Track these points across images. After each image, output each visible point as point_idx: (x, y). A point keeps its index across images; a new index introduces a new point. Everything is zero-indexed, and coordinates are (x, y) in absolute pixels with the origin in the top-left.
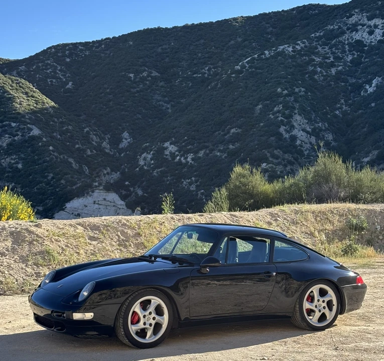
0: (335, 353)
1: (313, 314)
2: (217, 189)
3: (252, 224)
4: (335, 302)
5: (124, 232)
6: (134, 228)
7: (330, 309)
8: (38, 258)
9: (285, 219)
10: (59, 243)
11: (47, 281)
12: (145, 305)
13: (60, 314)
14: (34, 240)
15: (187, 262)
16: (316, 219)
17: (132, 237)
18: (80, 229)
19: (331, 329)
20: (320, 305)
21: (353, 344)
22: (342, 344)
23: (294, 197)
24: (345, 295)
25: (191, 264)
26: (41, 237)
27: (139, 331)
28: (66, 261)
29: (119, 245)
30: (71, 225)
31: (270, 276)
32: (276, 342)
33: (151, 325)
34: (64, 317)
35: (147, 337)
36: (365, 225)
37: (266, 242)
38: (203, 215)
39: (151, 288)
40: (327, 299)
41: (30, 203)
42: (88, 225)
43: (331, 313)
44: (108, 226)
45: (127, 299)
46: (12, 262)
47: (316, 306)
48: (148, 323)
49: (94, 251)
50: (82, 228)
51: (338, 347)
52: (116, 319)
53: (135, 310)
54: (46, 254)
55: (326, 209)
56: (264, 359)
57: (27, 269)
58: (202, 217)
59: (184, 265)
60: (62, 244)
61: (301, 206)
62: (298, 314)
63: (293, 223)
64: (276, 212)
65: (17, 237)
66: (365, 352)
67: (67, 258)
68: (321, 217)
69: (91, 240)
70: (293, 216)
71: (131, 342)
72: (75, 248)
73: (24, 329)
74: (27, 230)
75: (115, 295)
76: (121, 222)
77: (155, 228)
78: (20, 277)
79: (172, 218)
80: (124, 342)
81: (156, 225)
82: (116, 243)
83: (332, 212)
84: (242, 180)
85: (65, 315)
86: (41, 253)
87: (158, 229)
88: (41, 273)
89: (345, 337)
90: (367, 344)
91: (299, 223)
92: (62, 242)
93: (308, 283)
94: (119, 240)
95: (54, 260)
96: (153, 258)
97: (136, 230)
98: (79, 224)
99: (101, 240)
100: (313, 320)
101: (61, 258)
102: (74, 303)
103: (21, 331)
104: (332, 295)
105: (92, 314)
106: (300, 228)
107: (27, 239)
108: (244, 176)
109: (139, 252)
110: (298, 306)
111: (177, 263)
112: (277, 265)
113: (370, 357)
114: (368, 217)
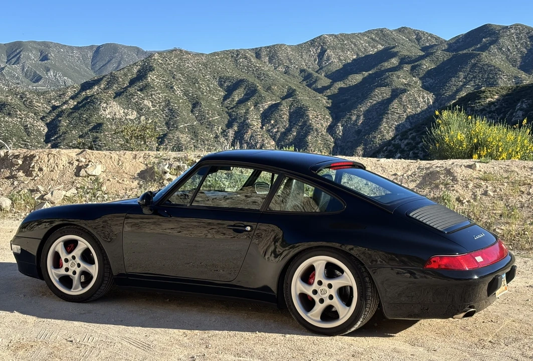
20: (324, 292)
47: (315, 292)
53: (56, 250)
105: (20, 247)
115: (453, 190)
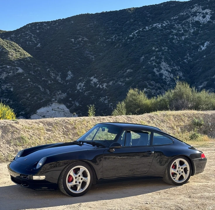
0: (189, 200)
1: (175, 175)
2: (119, 102)
3: (139, 122)
4: (188, 169)
5: (66, 126)
6: (72, 125)
7: (186, 173)
8: (16, 141)
9: (158, 119)
10: (29, 133)
11: (19, 156)
12: (76, 171)
13: (25, 176)
14: (14, 131)
15: (102, 146)
16: (175, 120)
17: (71, 129)
18: (41, 125)
19: (186, 184)
20: (180, 171)
21: (200, 194)
22: (193, 194)
23: (163, 107)
24: (195, 164)
25: (104, 147)
26: (18, 129)
27: (73, 186)
28: (33, 143)
29: (64, 134)
30: (36, 122)
31: (150, 154)
32: (154, 192)
33: (80, 183)
34: (27, 178)
35: (78, 190)
36: (202, 123)
37: (148, 133)
38: (111, 117)
39: (80, 161)
40: (184, 167)
41: (13, 110)
42: (46, 123)
43: (186, 175)
44: (57, 123)
45: (66, 167)
46: (2, 143)
47: (177, 171)
48: (78, 181)
49: (49, 138)
50: (42, 124)
51: (191, 196)
52: (59, 179)
53: (70, 174)
54: (21, 139)
55: (181, 114)
56: (147, 203)
57: (10, 148)
58: (111, 118)
59: (100, 147)
60: (31, 133)
61: (166, 112)
62: (167, 176)
63: (162, 121)
64: (152, 115)
65: (5, 129)
66: (207, 199)
67: (33, 141)
68: (178, 118)
69: (47, 131)
70: (162, 118)
71: (68, 193)
72: (38, 135)
73: (5, 184)
74: (10, 125)
75: (59, 165)
76: (65, 121)
77: (84, 124)
78: (6, 152)
79: (94, 119)
80: (64, 193)
81: (85, 123)
82: (62, 133)
83: (184, 115)
84: (133, 97)
85: (28, 177)
86: (18, 138)
87: (86, 125)
88: (18, 150)
89: (195, 189)
90: (208, 194)
91: (165, 122)
92: (31, 132)
93: (173, 158)
94: (63, 131)
95: (26, 143)
96: (81, 143)
97: (73, 125)
98: (41, 122)
99: (53, 131)
100: (176, 179)
101: (30, 141)
102: (33, 170)
103: (4, 185)
104: (187, 165)
105: (44, 176)
106: (166, 125)
107: (10, 130)
108: (134, 95)
109: (75, 138)
110: (167, 171)
111: (96, 146)
112: (155, 147)
113: (210, 202)
114: (204, 118)
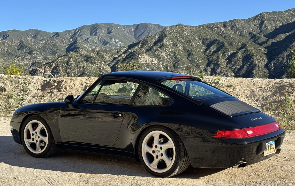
20: (158, 152)
115: (292, 96)
